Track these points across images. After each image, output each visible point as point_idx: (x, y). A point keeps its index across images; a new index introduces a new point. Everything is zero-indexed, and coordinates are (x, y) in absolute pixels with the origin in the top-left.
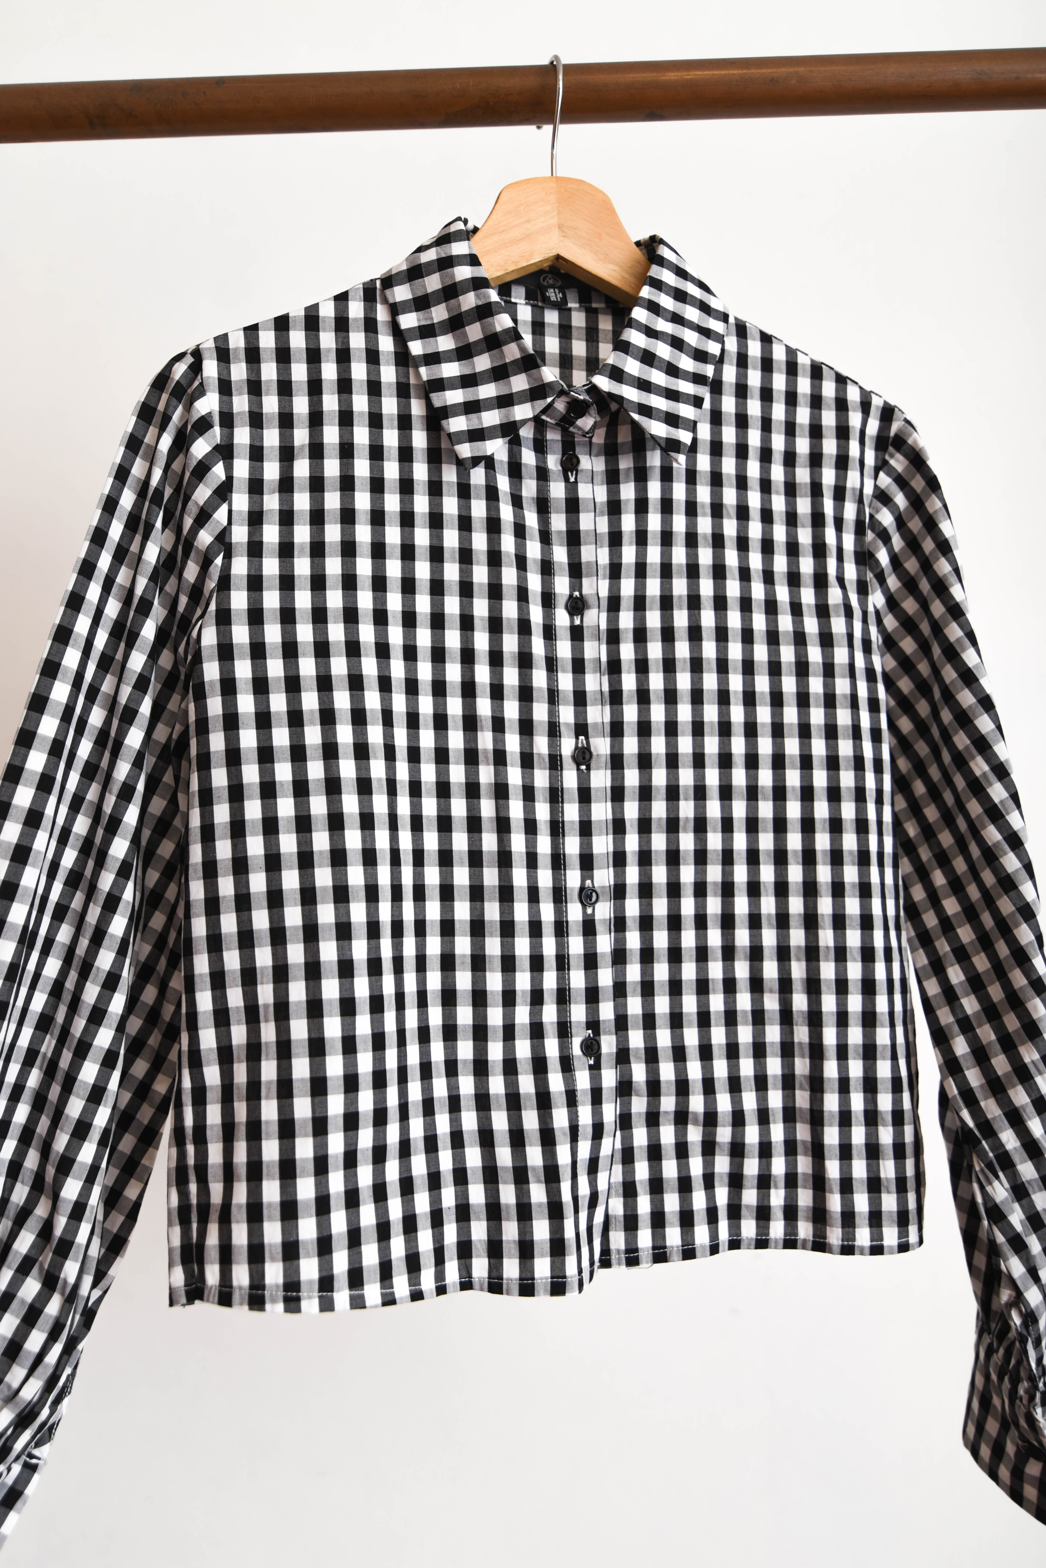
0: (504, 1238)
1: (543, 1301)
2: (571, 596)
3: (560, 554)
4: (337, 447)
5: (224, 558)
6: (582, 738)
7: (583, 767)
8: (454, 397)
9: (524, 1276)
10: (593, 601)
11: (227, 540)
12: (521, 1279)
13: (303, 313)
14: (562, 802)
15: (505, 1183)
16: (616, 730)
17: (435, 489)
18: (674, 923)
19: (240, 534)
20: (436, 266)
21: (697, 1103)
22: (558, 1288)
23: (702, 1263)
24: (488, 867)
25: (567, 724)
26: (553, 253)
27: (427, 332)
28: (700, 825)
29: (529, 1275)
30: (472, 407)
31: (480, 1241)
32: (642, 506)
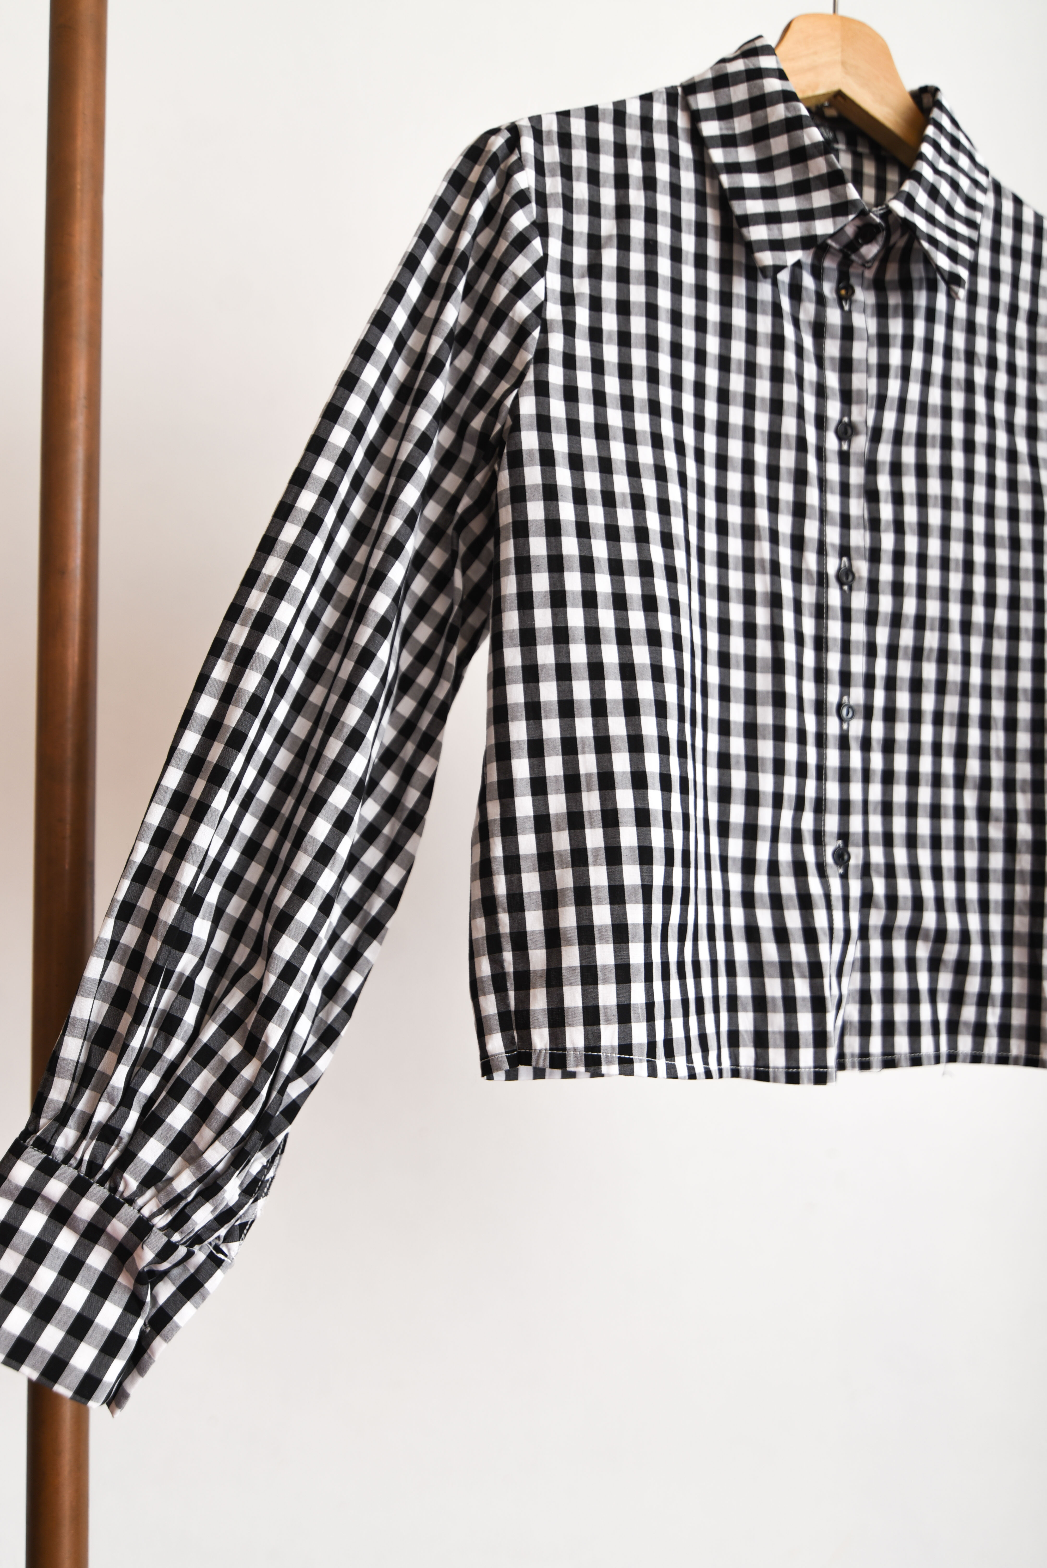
0: (770, 1029)
1: (806, 1089)
2: (840, 422)
3: (832, 380)
4: (642, 243)
5: (541, 332)
6: (845, 559)
7: (846, 588)
8: (755, 206)
9: (790, 1065)
10: (862, 428)
11: (543, 316)
12: (787, 1067)
13: (611, 107)
14: (827, 619)
15: (771, 976)
16: (874, 556)
17: (726, 299)
18: (914, 748)
19: (554, 312)
20: (744, 76)
21: (929, 920)
22: (820, 1078)
23: (927, 1071)
24: (762, 672)
25: (833, 545)
26: (835, 88)
27: (728, 141)
28: (943, 657)
29: (794, 1065)
30: (773, 218)
31: (746, 1032)
32: (908, 343)
